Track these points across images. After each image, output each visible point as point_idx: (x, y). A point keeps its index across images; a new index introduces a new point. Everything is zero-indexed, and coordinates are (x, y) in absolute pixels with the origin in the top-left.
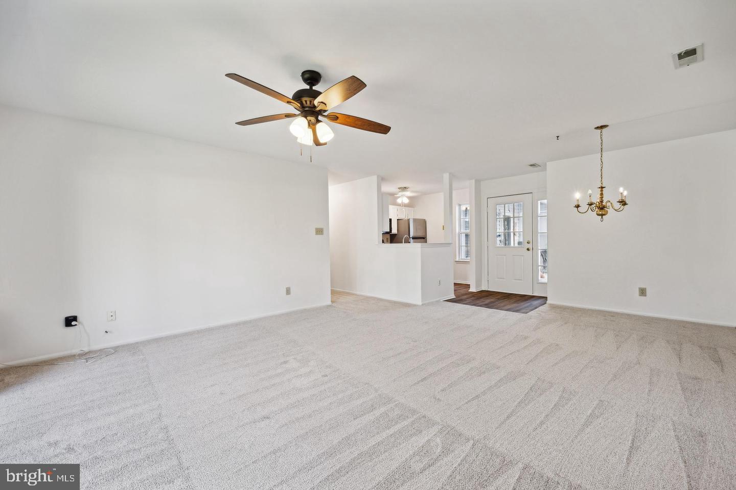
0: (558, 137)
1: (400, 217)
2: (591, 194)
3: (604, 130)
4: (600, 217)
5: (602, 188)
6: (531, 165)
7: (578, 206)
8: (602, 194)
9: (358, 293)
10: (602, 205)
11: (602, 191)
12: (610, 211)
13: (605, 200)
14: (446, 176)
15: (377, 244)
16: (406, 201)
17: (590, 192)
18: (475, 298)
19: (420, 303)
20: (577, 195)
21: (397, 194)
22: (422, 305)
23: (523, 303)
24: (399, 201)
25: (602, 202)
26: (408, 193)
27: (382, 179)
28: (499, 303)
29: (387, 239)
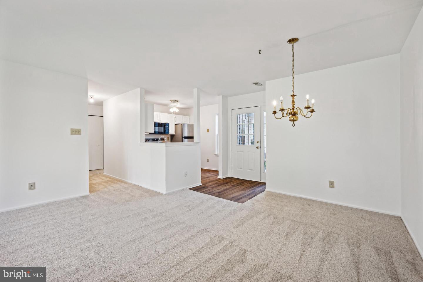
0: (260, 51)
1: (176, 123)
2: (281, 100)
3: (295, 44)
4: (292, 122)
5: (294, 96)
6: (256, 84)
7: (275, 113)
8: (293, 102)
9: (129, 181)
10: (293, 111)
11: (293, 98)
12: (300, 117)
13: (296, 106)
14: (195, 90)
15: (139, 142)
16: (177, 110)
17: (281, 98)
18: (217, 185)
19: (164, 192)
20: (275, 103)
21: (169, 105)
22: (166, 194)
23: (248, 190)
24: (171, 110)
25: (293, 108)
26: (178, 105)
27: (146, 92)
28: (230, 191)
29: (168, 138)
